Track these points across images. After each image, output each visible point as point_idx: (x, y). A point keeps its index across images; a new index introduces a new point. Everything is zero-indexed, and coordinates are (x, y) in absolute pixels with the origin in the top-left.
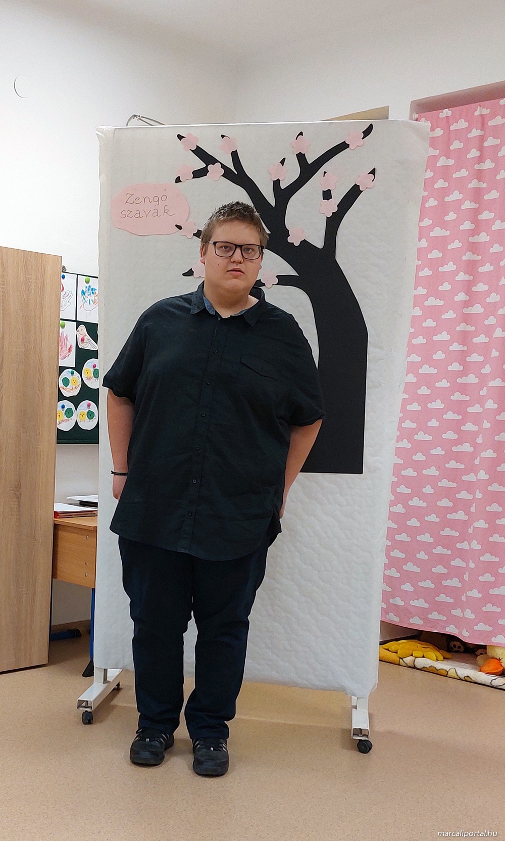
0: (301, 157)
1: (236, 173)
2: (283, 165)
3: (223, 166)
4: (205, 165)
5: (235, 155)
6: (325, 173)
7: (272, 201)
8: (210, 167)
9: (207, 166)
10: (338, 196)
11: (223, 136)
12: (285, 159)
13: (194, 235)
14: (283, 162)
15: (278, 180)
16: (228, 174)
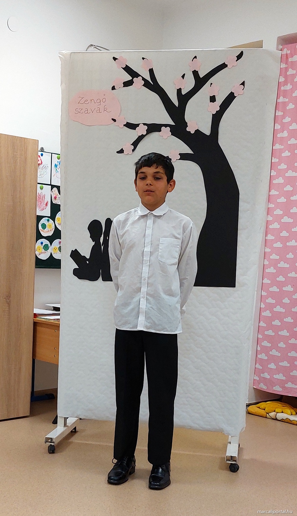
0: (195, 73)
1: (153, 84)
2: (183, 79)
3: (144, 79)
5: (151, 71)
6: (211, 84)
7: (176, 103)
9: (133, 79)
10: (220, 100)
11: (143, 59)
13: (124, 125)
14: (183, 76)
15: (180, 89)
16: (147, 84)
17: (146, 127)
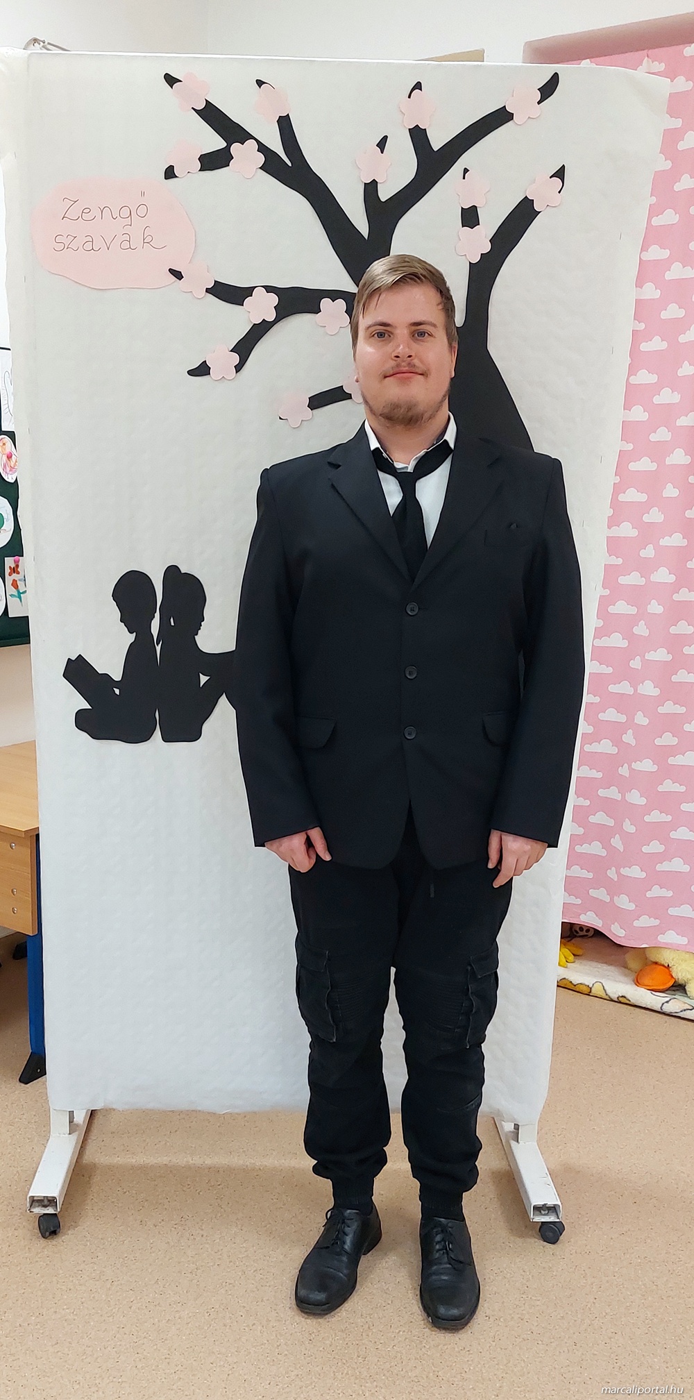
0: (418, 136)
1: (290, 165)
2: (382, 152)
3: (262, 148)
4: (225, 144)
5: (285, 124)
6: (466, 171)
7: (362, 226)
8: (235, 148)
9: (228, 148)
10: (491, 222)
11: (260, 83)
12: (385, 138)
13: (208, 290)
14: (382, 144)
15: (374, 183)
16: (272, 165)
17: (274, 299)
